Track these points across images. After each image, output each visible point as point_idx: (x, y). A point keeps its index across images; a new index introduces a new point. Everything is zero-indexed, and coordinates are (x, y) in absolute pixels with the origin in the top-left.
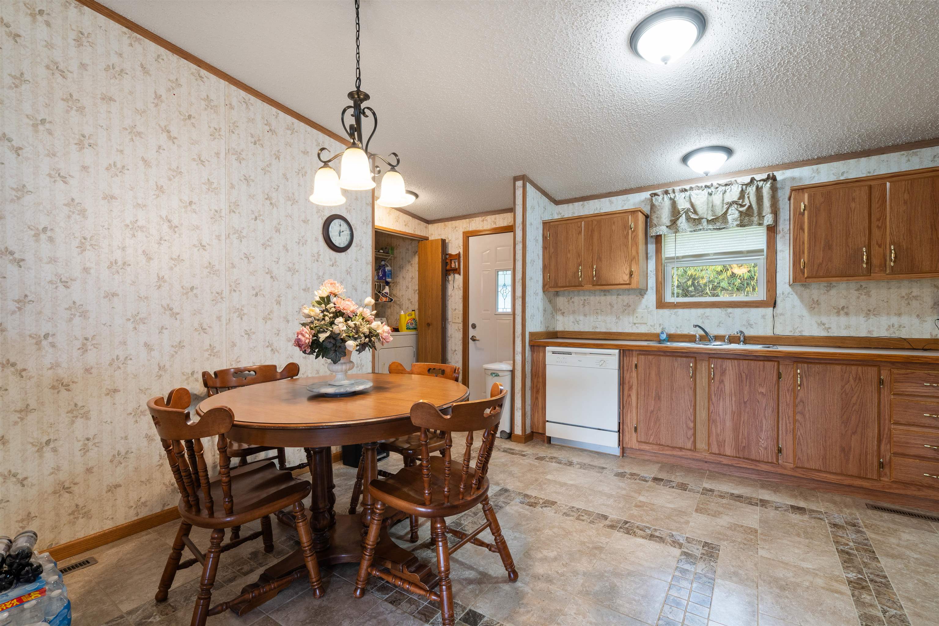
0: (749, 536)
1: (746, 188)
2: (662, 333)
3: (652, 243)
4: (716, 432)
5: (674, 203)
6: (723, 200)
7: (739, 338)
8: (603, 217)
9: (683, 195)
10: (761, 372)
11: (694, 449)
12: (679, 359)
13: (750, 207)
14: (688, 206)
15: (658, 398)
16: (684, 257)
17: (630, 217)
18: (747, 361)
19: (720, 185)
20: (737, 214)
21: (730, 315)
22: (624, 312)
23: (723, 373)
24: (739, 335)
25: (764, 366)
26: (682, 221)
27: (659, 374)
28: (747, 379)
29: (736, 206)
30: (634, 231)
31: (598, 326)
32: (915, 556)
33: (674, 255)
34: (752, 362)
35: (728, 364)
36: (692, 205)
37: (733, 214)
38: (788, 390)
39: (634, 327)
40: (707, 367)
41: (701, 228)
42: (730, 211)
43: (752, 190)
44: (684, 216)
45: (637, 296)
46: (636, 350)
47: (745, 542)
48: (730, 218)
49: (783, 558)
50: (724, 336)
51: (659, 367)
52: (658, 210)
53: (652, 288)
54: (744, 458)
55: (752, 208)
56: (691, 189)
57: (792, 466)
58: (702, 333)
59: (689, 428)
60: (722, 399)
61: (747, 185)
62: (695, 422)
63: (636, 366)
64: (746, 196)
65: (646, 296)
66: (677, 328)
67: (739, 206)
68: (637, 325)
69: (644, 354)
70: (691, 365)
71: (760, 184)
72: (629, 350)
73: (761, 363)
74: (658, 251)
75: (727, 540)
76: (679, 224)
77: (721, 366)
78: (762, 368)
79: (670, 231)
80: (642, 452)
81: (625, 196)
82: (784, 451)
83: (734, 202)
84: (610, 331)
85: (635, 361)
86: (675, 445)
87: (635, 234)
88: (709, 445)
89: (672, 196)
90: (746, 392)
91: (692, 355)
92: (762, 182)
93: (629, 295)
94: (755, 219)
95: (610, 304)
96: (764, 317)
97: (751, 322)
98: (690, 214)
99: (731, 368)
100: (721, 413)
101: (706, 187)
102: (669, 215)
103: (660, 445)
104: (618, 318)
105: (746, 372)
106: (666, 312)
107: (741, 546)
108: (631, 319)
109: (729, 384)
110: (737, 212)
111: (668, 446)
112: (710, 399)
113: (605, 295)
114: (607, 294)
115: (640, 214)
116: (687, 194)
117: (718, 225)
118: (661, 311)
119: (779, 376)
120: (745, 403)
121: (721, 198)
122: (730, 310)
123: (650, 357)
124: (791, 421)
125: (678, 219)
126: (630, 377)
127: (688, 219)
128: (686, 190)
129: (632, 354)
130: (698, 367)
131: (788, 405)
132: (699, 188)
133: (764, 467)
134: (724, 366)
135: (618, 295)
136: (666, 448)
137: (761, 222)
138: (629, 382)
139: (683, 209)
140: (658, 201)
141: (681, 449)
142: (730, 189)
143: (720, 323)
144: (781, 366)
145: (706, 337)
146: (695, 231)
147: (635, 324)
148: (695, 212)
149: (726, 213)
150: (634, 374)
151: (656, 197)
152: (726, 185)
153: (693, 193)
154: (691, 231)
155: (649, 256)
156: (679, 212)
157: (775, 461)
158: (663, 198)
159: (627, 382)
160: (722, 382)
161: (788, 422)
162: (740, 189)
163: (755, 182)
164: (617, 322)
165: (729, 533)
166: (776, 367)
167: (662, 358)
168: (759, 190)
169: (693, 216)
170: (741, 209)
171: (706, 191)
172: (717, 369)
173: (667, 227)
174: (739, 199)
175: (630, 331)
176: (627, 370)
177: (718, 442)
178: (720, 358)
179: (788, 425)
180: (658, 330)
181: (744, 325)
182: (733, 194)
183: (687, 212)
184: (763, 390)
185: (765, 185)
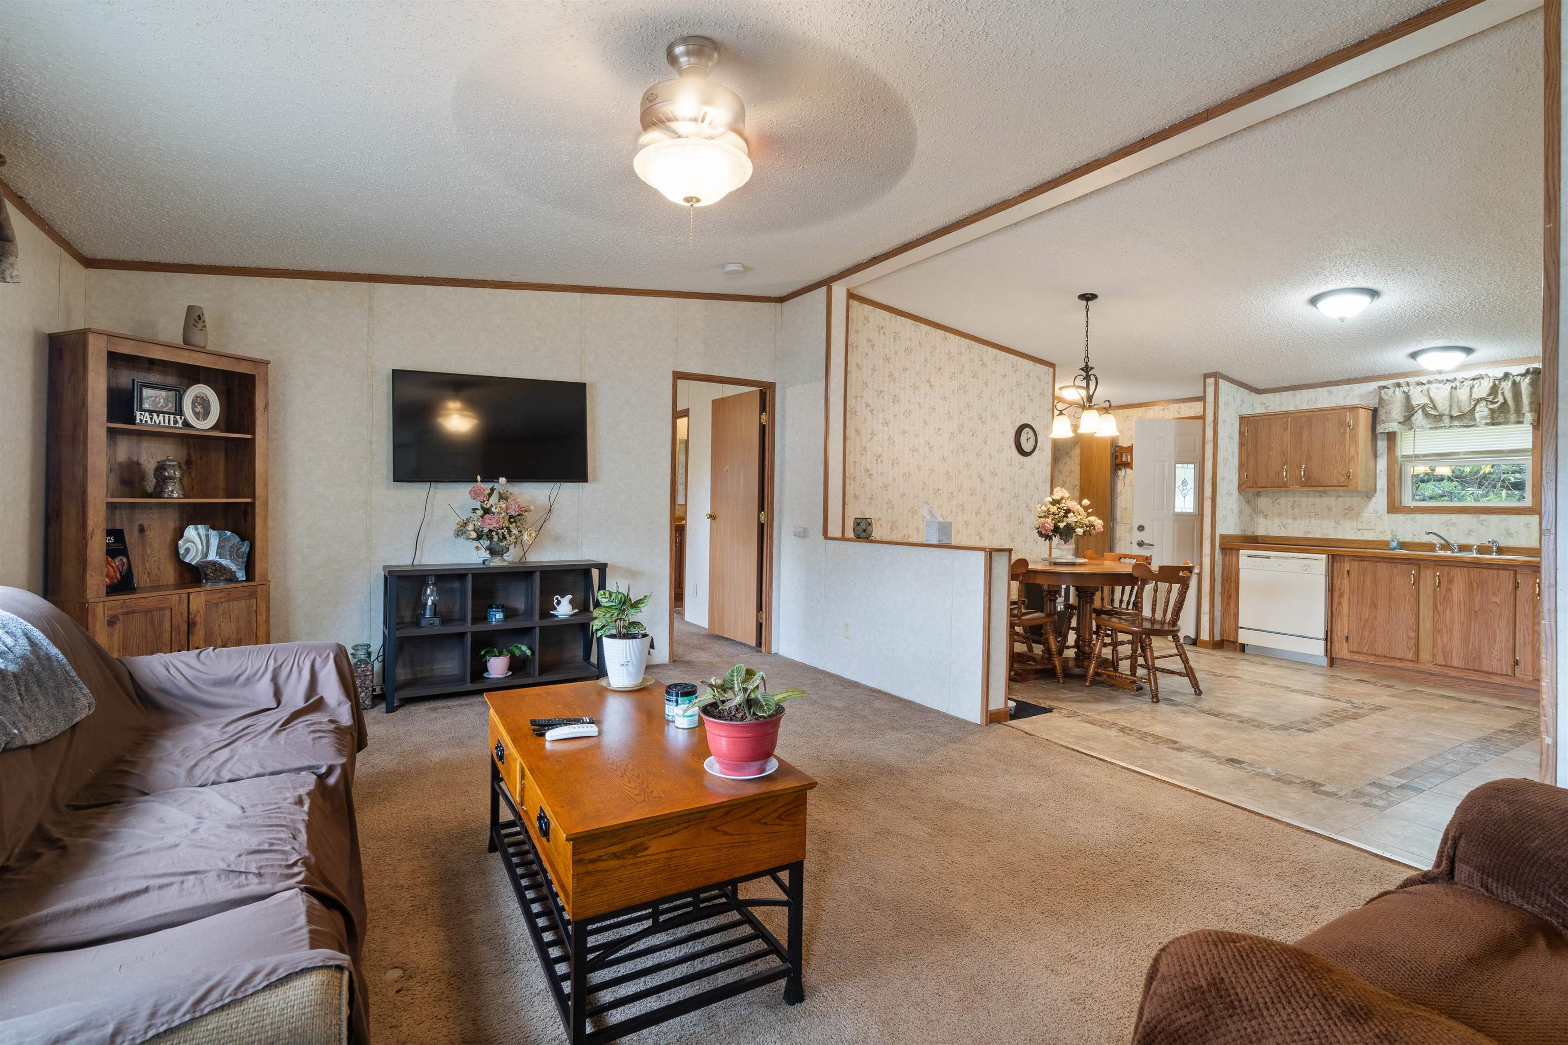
1: (1500, 382)
2: (1393, 540)
3: (1383, 440)
4: (1442, 642)
5: (1408, 398)
6: (1471, 395)
7: (1492, 547)
8: (1315, 413)
9: (1419, 388)
10: (1495, 581)
11: (1417, 659)
12: (1399, 566)
13: (1505, 403)
14: (1427, 401)
15: (1374, 605)
16: (1425, 455)
17: (1348, 414)
18: (1478, 570)
19: (1466, 379)
20: (1486, 412)
21: (1484, 523)
22: (1345, 516)
23: (1451, 581)
24: (1491, 544)
25: (1498, 575)
26: (1419, 417)
27: (1375, 581)
28: (1478, 588)
29: (1485, 403)
30: (1353, 429)
31: (1311, 531)
33: (1412, 453)
34: (1484, 571)
35: (1457, 573)
36: (1431, 400)
37: (1482, 411)
38: (1527, 600)
39: (1359, 533)
40: (1432, 575)
41: (1442, 425)
42: (1478, 408)
43: (1507, 386)
44: (1420, 412)
45: (1362, 498)
46: (1348, 556)
48: (1477, 415)
50: (1473, 546)
51: (1375, 573)
52: (1387, 405)
53: (1382, 490)
54: (1474, 670)
55: (1508, 404)
56: (1429, 382)
57: (1531, 678)
58: (1443, 542)
59: (1410, 638)
60: (1448, 608)
61: (1500, 380)
62: (1417, 631)
63: (1348, 572)
64: (1500, 392)
65: (1374, 499)
66: (1415, 535)
67: (1489, 403)
68: (1362, 531)
69: (1358, 560)
70: (1413, 572)
71: (1518, 379)
72: (1340, 555)
73: (1495, 571)
74: (1391, 448)
76: (1413, 421)
77: (1448, 574)
78: (1495, 577)
79: (1404, 427)
80: (1356, 664)
81: (1348, 387)
82: (1522, 664)
83: (1482, 399)
84: (1327, 537)
85: (1347, 567)
86: (1393, 656)
87: (1353, 432)
88: (1434, 655)
89: (1406, 389)
90: (1477, 601)
91: (1416, 562)
92: (1519, 377)
93: (1352, 497)
94: (1513, 417)
95: (1327, 507)
96: (1527, 525)
97: (1512, 531)
98: (1428, 409)
99: (1459, 576)
100: (1448, 623)
101: (1448, 380)
102: (1403, 410)
103: (1375, 655)
104: (1337, 522)
105: (1478, 580)
106: (1400, 517)
108: (1354, 524)
109: (1458, 592)
110: (1487, 409)
111: (1385, 657)
112: (1435, 607)
113: (1321, 496)
114: (1324, 495)
115: (1362, 412)
116: (1425, 387)
117: (1465, 422)
118: (1394, 516)
119: (1516, 586)
120: (1476, 612)
121: (1468, 394)
122: (1483, 517)
123: (1365, 564)
124: (1530, 631)
125: (1413, 415)
126: (1341, 584)
127: (1427, 415)
128: (1423, 384)
129: (1344, 560)
130: (1422, 574)
131: (1526, 615)
132: (1440, 382)
133: (1498, 680)
134: (1452, 574)
135: (1338, 496)
136: (1383, 659)
137: (1520, 420)
138: (1339, 589)
139: (1418, 405)
140: (1387, 395)
141: (1401, 660)
142: (1478, 384)
143: (1470, 531)
144: (1518, 576)
145: (1446, 546)
146: (1436, 428)
147: (1359, 530)
148: (1435, 408)
149: (1474, 409)
150: (1346, 581)
151: (1386, 390)
152: (1474, 379)
153: (1432, 387)
154: (1431, 428)
155: (1378, 453)
156: (1413, 408)
157: (1510, 673)
158: (1394, 392)
159: (1337, 589)
160: (1449, 590)
161: (1526, 633)
162: (1491, 384)
163: (1511, 377)
164: (1336, 528)
166: (1512, 576)
167: (1378, 564)
168: (1515, 385)
169: (1433, 412)
170: (1492, 406)
171: (1448, 386)
172: (1443, 576)
173: (1400, 423)
174: (1489, 395)
175: (1354, 537)
176: (1338, 576)
177: (1444, 652)
178: (1448, 566)
179: (1527, 636)
180: (1389, 538)
181: (1502, 534)
182: (1483, 389)
183: (1423, 408)
184: (1497, 600)
185: (1524, 380)
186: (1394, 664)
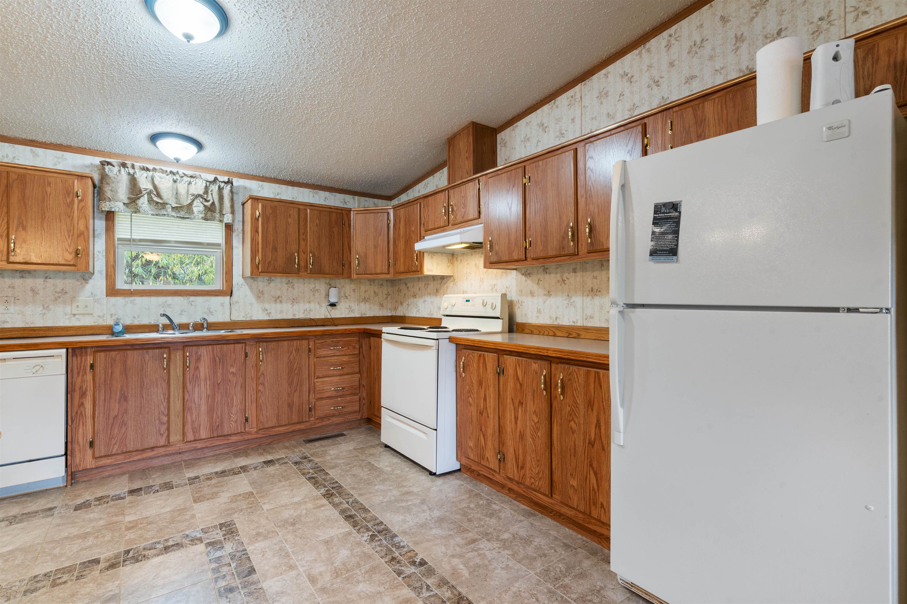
0: (250, 500)
1: (210, 185)
2: (117, 324)
3: (101, 219)
4: (191, 418)
5: (133, 181)
6: (188, 191)
7: (203, 324)
9: (145, 174)
10: (232, 354)
11: (168, 444)
12: (151, 351)
13: (213, 203)
14: (150, 187)
15: (124, 398)
16: (141, 240)
17: (76, 182)
18: (220, 346)
19: (185, 175)
20: (202, 208)
21: (192, 303)
22: (56, 299)
23: (198, 359)
24: (203, 322)
25: (234, 348)
26: (143, 201)
27: (125, 371)
28: (220, 362)
29: (201, 199)
30: (82, 201)
31: (8, 320)
32: (342, 462)
33: (129, 237)
34: (225, 346)
35: (204, 351)
36: (155, 187)
37: (198, 207)
38: (253, 366)
39: (73, 319)
40: (182, 356)
41: (165, 213)
42: (195, 203)
43: (214, 188)
44: (146, 196)
45: (77, 280)
46: (92, 347)
47: (250, 506)
48: (195, 209)
49: (281, 502)
50: (189, 324)
51: (125, 363)
52: (113, 182)
53: (100, 272)
54: (218, 437)
55: (215, 205)
56: (154, 170)
57: (255, 430)
58: (168, 322)
59: (162, 423)
60: (197, 385)
61: (210, 182)
62: (168, 415)
63: (92, 366)
64: (210, 193)
65: (91, 282)
66: (134, 318)
67: (204, 200)
68: (77, 316)
69: (103, 351)
70: (165, 356)
71: (222, 185)
72: (81, 348)
73: (232, 346)
74: (110, 229)
75: (236, 512)
76: (140, 204)
77: (197, 353)
78: (232, 350)
79: (127, 209)
80: (99, 470)
82: (250, 420)
83: (199, 195)
84: (32, 326)
85: (90, 360)
86: (146, 447)
87: (83, 204)
88: (184, 434)
89: (132, 171)
90: (219, 375)
91: (165, 345)
92: (223, 184)
93: (65, 278)
94: (217, 215)
95: (32, 290)
96: (222, 305)
97: (212, 310)
98: (153, 196)
99: (205, 354)
100: (196, 400)
101: (171, 172)
102: (127, 192)
103: (126, 452)
104: (46, 308)
105: (219, 356)
106: (120, 300)
107: (249, 510)
108: (68, 309)
109: (204, 369)
110: (202, 205)
111: (137, 451)
112: (184, 387)
113: (22, 277)
114: (27, 275)
115: (90, 182)
116: (151, 173)
117: (182, 214)
118: (113, 299)
119: (246, 355)
120: (218, 384)
121: (186, 188)
122: (192, 298)
123: (113, 354)
124: (255, 392)
125: (139, 198)
126: (83, 381)
127: (150, 200)
128: (148, 170)
129: (86, 353)
130: (172, 357)
131: (252, 379)
132: (163, 171)
133: (234, 439)
134: (199, 353)
135: (46, 278)
136: (134, 453)
137: (221, 219)
138: (81, 388)
139: (146, 189)
140: (112, 171)
141: (152, 449)
142: (195, 182)
143: (182, 311)
144: (247, 347)
145: (171, 326)
146: (157, 215)
147: (74, 315)
148: (159, 195)
149: (191, 204)
150: (89, 377)
151: (110, 166)
152: (191, 177)
153: (157, 175)
154: (153, 215)
155: (96, 233)
156: (141, 192)
157: (243, 431)
158: (120, 171)
159: (77, 388)
160: (197, 368)
161: (252, 393)
162: (205, 185)
163: (218, 182)
164: (45, 314)
165: (234, 505)
166: (244, 348)
167: (129, 352)
168: (220, 189)
169: (156, 199)
170: (206, 204)
171: (171, 177)
172: (192, 356)
173: (124, 204)
174: (204, 194)
175: (67, 324)
176: (78, 373)
177: (193, 428)
178: (195, 346)
179: (253, 396)
180: (110, 322)
181: (205, 313)
182: (198, 187)
183: (150, 193)
184: (233, 370)
185: (226, 187)
186: (145, 455)
